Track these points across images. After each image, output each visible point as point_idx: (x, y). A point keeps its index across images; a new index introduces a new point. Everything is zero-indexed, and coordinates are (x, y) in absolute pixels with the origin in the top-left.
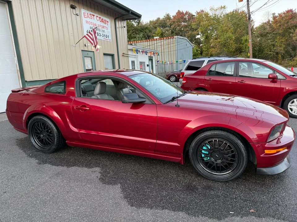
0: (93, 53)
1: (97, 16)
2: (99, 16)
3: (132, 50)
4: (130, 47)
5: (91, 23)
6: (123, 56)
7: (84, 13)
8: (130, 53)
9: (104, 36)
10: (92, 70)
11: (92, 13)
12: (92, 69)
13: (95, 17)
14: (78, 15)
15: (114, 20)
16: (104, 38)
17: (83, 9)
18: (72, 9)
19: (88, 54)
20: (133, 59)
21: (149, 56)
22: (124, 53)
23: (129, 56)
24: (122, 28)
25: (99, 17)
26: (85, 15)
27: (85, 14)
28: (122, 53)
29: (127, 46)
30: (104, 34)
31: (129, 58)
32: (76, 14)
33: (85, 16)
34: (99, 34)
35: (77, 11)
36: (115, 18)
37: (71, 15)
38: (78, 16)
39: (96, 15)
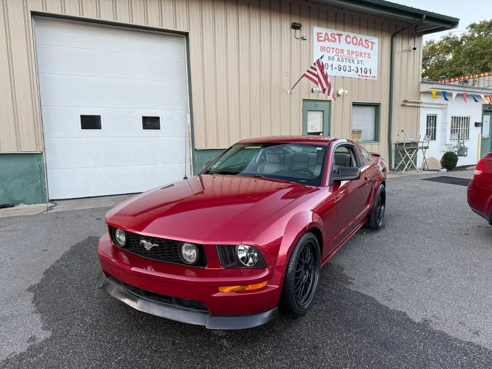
0: (328, 103)
1: (347, 36)
2: (352, 35)
3: (428, 93)
4: (425, 88)
5: (331, 50)
6: (403, 105)
7: (318, 34)
8: (424, 99)
9: (360, 71)
10: (321, 134)
11: (336, 32)
12: (322, 132)
13: (343, 38)
14: (305, 39)
15: (390, 38)
16: (359, 75)
17: (319, 26)
18: (293, 31)
19: (316, 105)
20: (432, 112)
21: (484, 105)
22: (406, 101)
23: (421, 105)
24: (410, 51)
25: (352, 37)
26: (321, 37)
27: (320, 35)
28: (403, 100)
29: (419, 85)
30: (360, 66)
31: (421, 110)
32: (302, 38)
33: (320, 39)
34: (348, 69)
35: (304, 31)
36: (393, 34)
37: (291, 40)
38: (305, 41)
39: (345, 34)
